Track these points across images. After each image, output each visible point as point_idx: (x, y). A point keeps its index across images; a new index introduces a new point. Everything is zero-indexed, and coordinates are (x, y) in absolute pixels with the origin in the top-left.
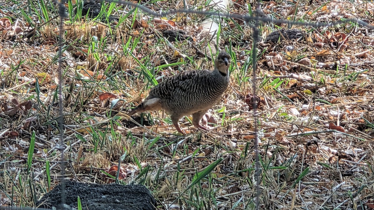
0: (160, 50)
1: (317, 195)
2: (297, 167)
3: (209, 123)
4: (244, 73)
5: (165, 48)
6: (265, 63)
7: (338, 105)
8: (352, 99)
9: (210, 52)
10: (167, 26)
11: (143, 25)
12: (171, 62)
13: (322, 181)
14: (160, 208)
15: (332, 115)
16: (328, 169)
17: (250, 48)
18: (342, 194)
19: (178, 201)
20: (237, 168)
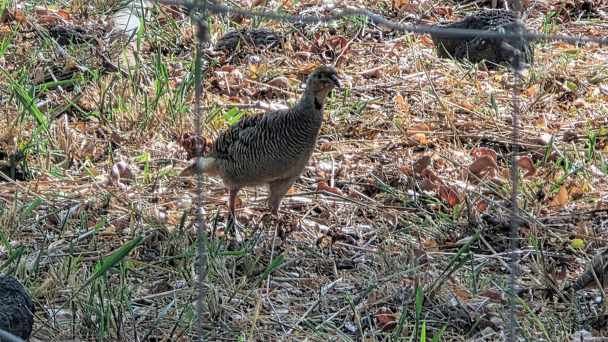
0: (44, 59)
1: (296, 298)
2: (264, 252)
3: (123, 179)
4: (179, 99)
5: (53, 56)
6: (215, 84)
7: (333, 154)
8: (355, 145)
9: (125, 64)
10: (56, 20)
11: (17, 17)
12: (62, 78)
13: (305, 276)
14: (40, 315)
15: (323, 170)
16: (314, 257)
17: (191, 58)
18: (336, 298)
19: (71, 304)
20: (167, 251)
